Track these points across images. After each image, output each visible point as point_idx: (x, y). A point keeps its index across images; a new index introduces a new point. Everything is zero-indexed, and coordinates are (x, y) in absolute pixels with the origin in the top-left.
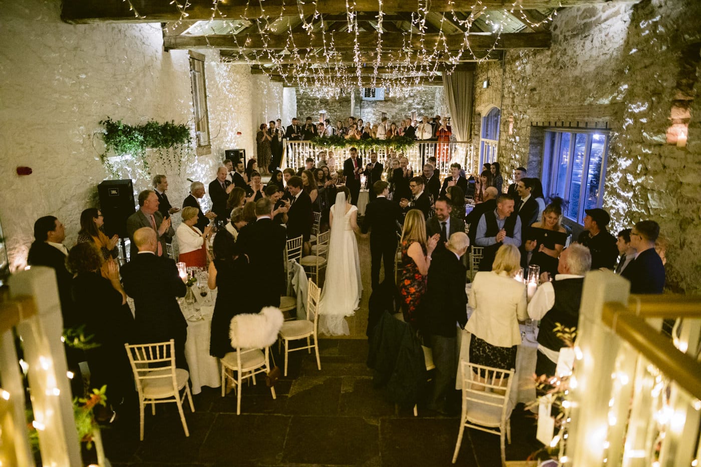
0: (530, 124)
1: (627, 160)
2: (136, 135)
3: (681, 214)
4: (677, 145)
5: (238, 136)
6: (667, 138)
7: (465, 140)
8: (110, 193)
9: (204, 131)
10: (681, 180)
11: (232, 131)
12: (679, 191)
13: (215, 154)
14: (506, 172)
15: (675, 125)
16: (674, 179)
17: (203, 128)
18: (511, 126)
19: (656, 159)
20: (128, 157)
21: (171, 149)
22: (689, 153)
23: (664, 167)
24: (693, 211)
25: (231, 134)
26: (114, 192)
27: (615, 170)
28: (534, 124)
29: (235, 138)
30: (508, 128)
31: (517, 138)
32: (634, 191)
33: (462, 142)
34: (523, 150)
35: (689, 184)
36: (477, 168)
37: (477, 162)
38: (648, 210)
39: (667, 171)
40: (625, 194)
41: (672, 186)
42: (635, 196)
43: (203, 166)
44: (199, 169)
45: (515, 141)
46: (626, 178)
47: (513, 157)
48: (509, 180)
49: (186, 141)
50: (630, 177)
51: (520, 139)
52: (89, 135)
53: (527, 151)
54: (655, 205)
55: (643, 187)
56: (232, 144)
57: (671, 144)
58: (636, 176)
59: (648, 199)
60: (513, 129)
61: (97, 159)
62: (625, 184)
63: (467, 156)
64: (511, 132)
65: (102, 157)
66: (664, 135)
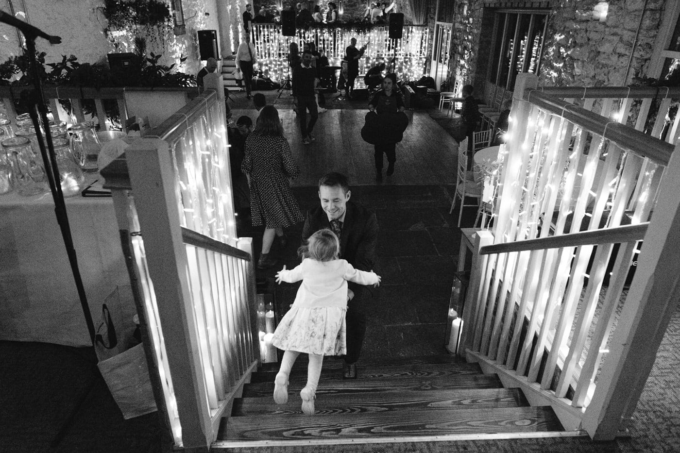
0: (483, 6)
1: (561, 35)
2: (131, 11)
3: (597, 78)
4: (600, 20)
5: (206, 17)
6: (592, 15)
7: (422, 23)
8: (124, 64)
9: (178, 10)
10: (599, 49)
11: (201, 12)
12: (597, 59)
13: (189, 35)
14: (459, 53)
15: (600, 3)
16: (593, 49)
17: (178, 7)
18: (466, 8)
19: (583, 33)
20: (124, 32)
21: (155, 27)
22: (608, 27)
23: (589, 39)
24: (605, 75)
25: (200, 14)
26: (126, 63)
27: (551, 45)
28: (487, 5)
29: (204, 18)
30: (463, 10)
31: (471, 19)
32: (565, 62)
33: (418, 26)
34: (475, 31)
35: (604, 53)
36: (431, 51)
37: (432, 45)
38: (573, 77)
39: (591, 43)
40: (558, 65)
41: (592, 54)
42: (565, 66)
43: (180, 45)
44: (178, 49)
45: (469, 23)
46: (559, 51)
47: (466, 38)
48: (461, 61)
49: (166, 20)
50: (562, 50)
51: (473, 20)
52: (93, 9)
53: (479, 31)
54: (578, 72)
55: (571, 58)
56: (202, 25)
57: (595, 20)
58: (567, 48)
59: (574, 68)
60: (467, 11)
61: (102, 33)
62: (559, 57)
63: (422, 39)
64: (465, 13)
65: (106, 31)
66: (590, 11)
